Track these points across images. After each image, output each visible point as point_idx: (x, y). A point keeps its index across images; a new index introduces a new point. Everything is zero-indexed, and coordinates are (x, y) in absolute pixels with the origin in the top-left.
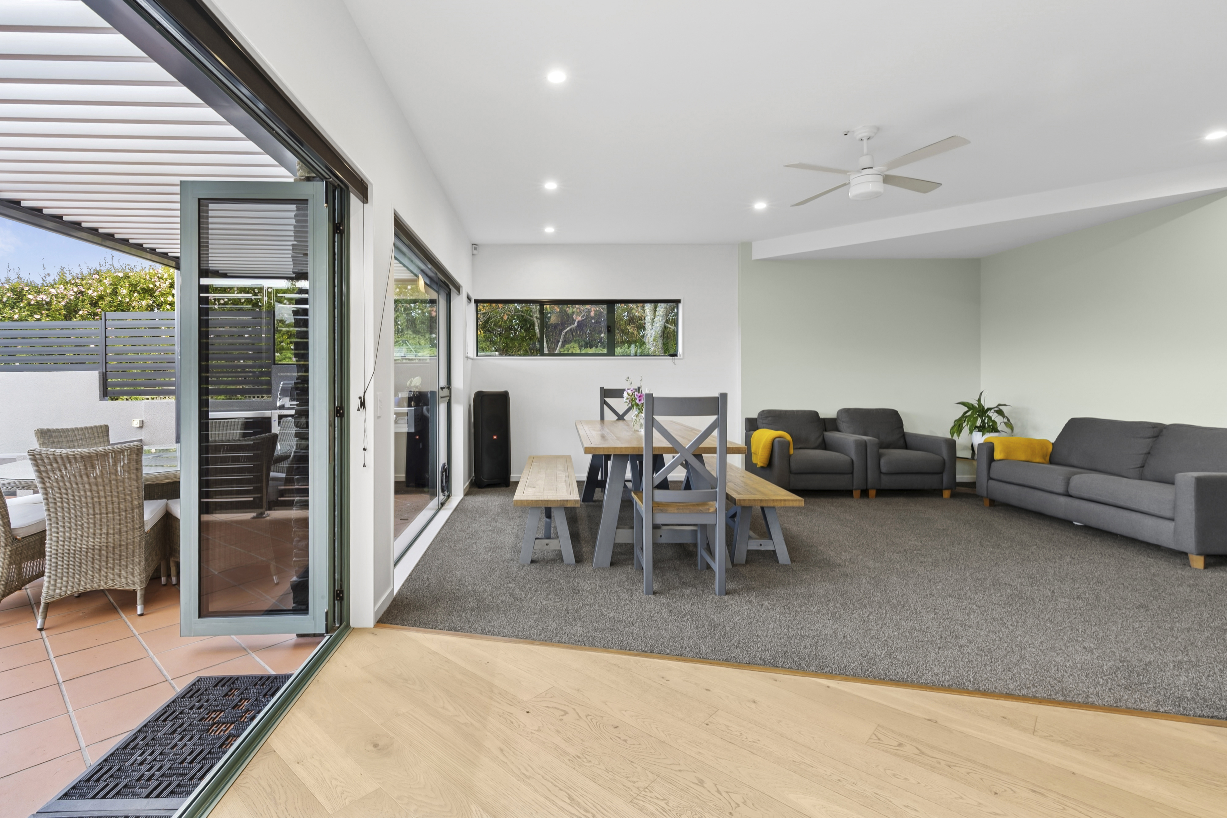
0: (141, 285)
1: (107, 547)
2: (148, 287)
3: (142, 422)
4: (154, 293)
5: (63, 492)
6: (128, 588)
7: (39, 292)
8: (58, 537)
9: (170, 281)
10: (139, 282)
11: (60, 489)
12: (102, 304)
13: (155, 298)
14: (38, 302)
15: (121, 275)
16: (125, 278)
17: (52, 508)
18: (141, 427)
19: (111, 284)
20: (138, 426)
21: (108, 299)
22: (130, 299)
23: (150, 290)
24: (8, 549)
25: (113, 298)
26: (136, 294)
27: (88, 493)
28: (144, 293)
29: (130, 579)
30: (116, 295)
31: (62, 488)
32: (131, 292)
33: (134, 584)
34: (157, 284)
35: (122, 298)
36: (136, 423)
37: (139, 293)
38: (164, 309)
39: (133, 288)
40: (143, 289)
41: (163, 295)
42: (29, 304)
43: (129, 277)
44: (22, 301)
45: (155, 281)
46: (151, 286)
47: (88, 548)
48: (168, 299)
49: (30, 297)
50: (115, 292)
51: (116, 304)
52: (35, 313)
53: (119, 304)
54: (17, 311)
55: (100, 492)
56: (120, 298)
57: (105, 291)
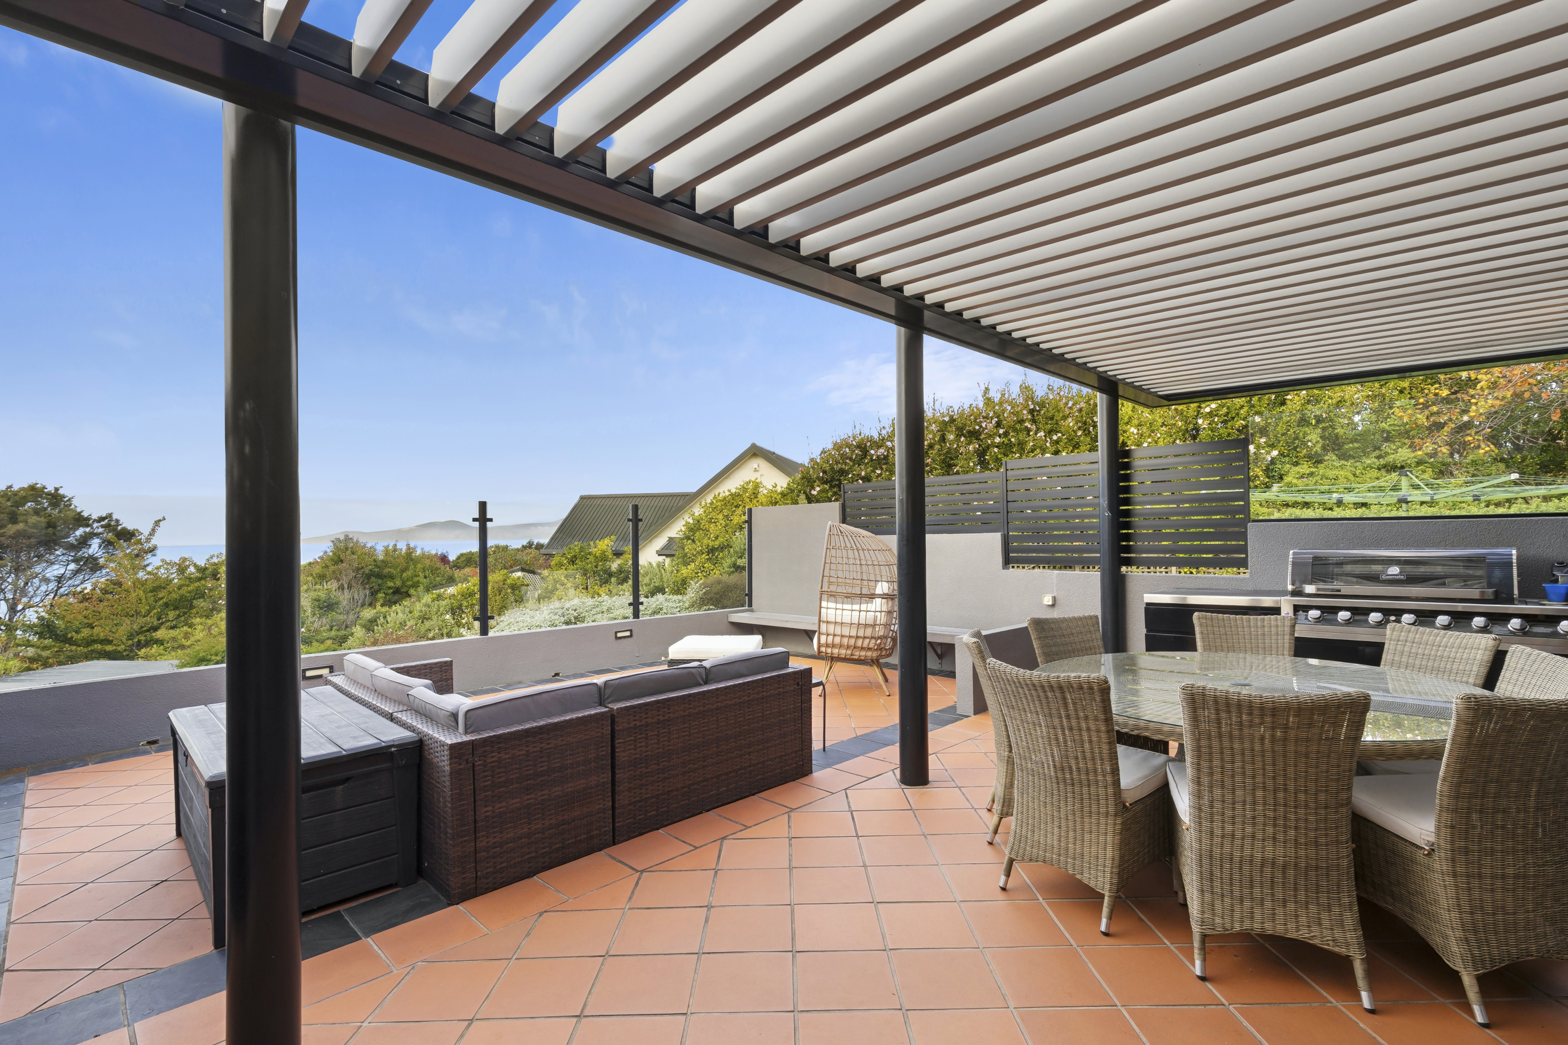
0: (967, 428)
1: (1296, 865)
2: (974, 429)
3: (1054, 599)
4: (980, 435)
5: (1227, 758)
6: (1337, 949)
7: (879, 447)
8: (1212, 828)
9: (996, 419)
10: (965, 425)
11: (1222, 753)
12: (932, 453)
13: (982, 441)
14: (878, 457)
15: (947, 419)
16: (951, 423)
17: (1205, 780)
18: (1053, 605)
19: (938, 431)
20: (1050, 603)
21: (937, 447)
22: (958, 445)
23: (976, 432)
24: (1119, 821)
25: (941, 446)
26: (962, 439)
27: (1269, 768)
28: (970, 437)
29: (1338, 934)
30: (945, 442)
31: (1227, 752)
32: (958, 436)
33: (1347, 945)
34: (984, 425)
35: (950, 444)
36: (1048, 600)
37: (965, 436)
38: (991, 453)
39: (960, 431)
40: (969, 432)
41: (990, 436)
42: (872, 460)
43: (955, 420)
44: (865, 457)
45: (981, 422)
46: (977, 427)
47: (1264, 860)
48: (996, 441)
49: (872, 452)
50: (943, 439)
51: (945, 451)
52: (877, 469)
53: (947, 452)
54: (863, 467)
55: (1288, 769)
56: (948, 445)
57: (933, 439)
